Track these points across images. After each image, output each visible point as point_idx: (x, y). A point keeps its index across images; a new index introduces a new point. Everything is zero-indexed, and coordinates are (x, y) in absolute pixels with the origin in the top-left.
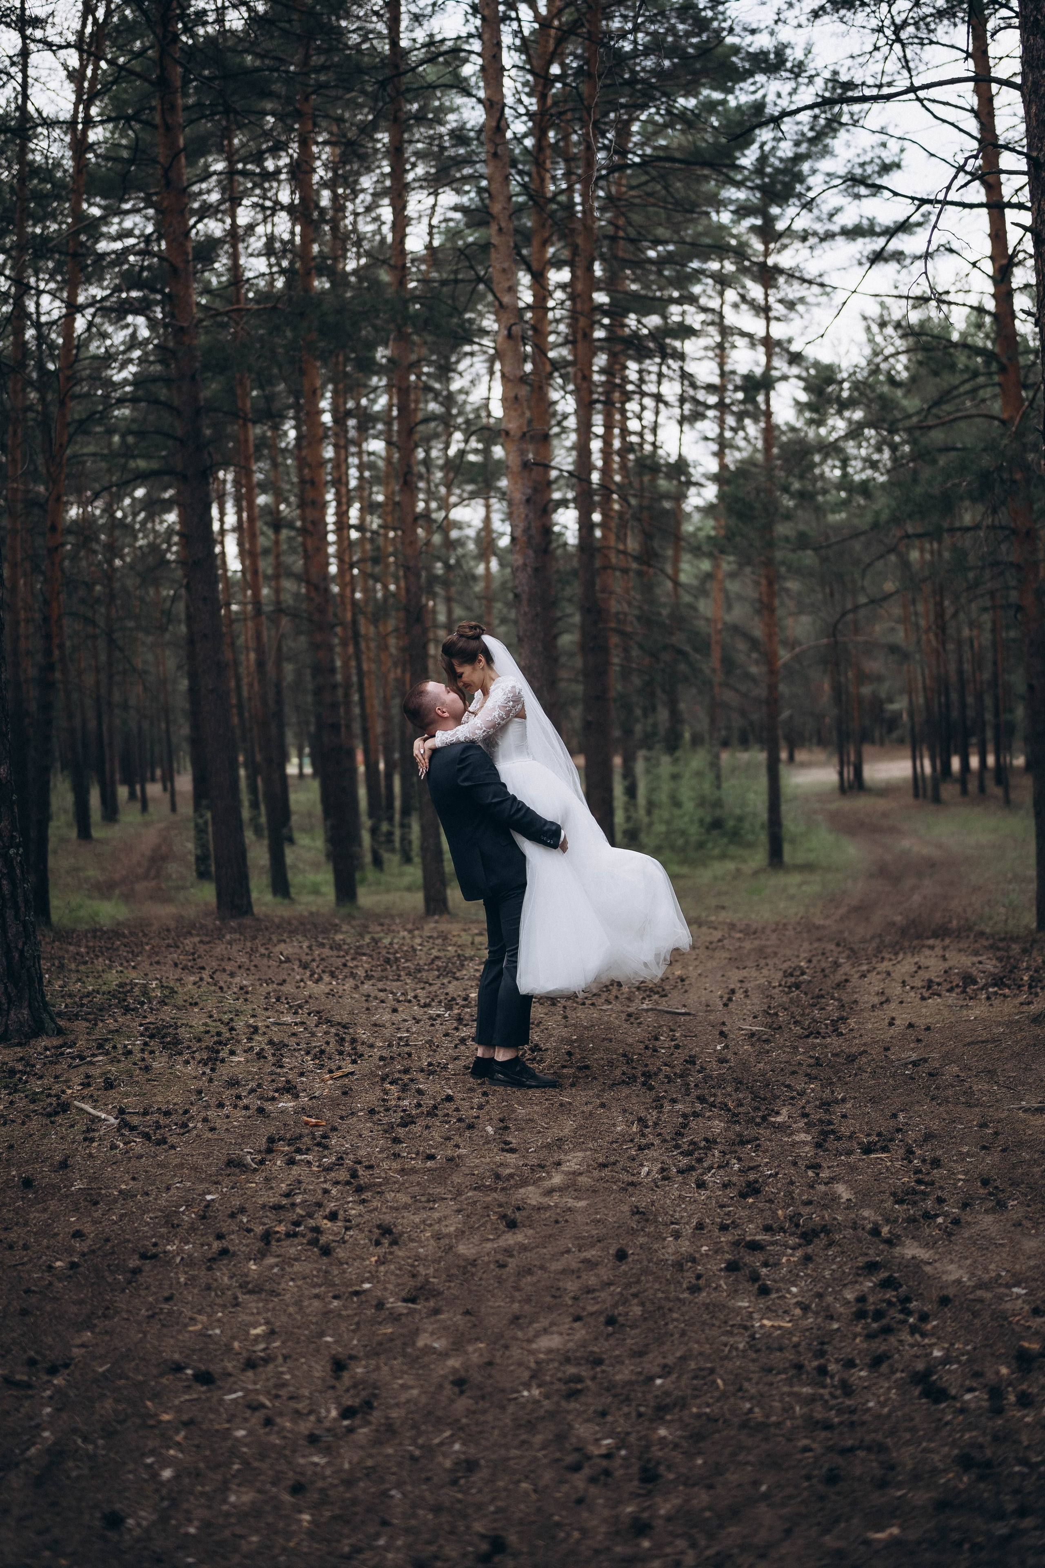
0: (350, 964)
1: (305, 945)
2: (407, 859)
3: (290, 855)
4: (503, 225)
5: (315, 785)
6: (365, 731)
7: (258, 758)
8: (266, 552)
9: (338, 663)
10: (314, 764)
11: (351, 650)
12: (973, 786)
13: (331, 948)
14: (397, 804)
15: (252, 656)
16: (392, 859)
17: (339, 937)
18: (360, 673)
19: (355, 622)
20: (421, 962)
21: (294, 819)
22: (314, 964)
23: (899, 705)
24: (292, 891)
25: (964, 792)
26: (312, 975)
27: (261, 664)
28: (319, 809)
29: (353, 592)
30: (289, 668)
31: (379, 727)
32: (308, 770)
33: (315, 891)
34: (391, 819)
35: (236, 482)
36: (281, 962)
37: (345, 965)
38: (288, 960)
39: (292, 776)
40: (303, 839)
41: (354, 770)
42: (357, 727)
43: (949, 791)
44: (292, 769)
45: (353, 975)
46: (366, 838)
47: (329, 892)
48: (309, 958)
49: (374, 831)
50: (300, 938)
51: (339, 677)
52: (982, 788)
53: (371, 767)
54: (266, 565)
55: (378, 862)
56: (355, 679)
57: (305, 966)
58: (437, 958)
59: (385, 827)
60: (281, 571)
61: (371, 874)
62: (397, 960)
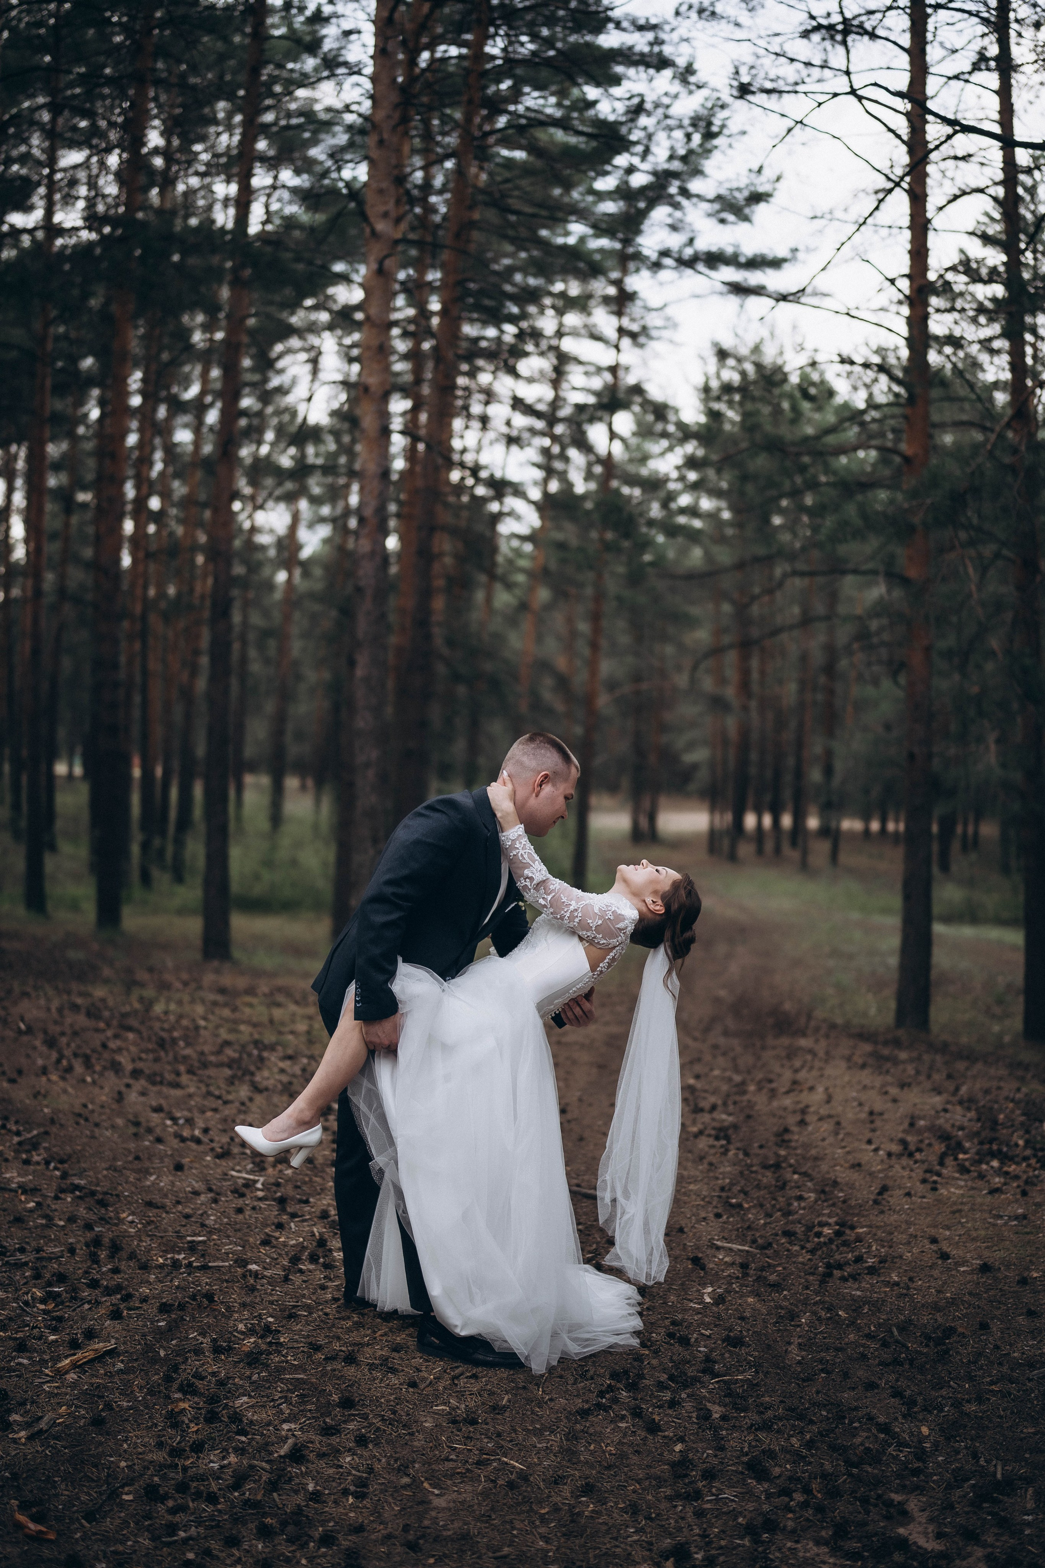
0: (112, 1045)
1: (55, 1004)
2: (179, 877)
3: (50, 863)
4: (386, 136)
5: (84, 789)
6: (145, 736)
7: (25, 753)
8: (54, 536)
9: (123, 659)
10: (85, 765)
11: (137, 646)
12: (769, 846)
13: (89, 1014)
14: (173, 814)
15: (28, 645)
16: (162, 878)
17: (99, 992)
18: (145, 672)
19: (144, 617)
20: (207, 1049)
21: (59, 824)
22: (64, 1040)
23: (699, 755)
24: (50, 906)
25: (760, 851)
26: (59, 1061)
27: (36, 652)
28: (85, 816)
29: (145, 588)
30: (67, 663)
31: (158, 731)
32: (78, 770)
33: (74, 906)
34: (163, 833)
35: (29, 459)
36: (20, 1032)
37: (104, 1046)
38: (30, 1030)
39: (60, 777)
40: (65, 847)
41: (128, 777)
42: (135, 731)
43: (745, 850)
44: (61, 769)
45: (116, 1067)
46: (135, 849)
47: (90, 911)
48: (58, 1029)
49: (145, 846)
50: (51, 992)
51: (122, 675)
52: (778, 850)
53: (148, 773)
54: (52, 548)
55: (146, 879)
56: (138, 679)
57: (51, 1043)
58: (227, 1043)
59: (157, 842)
60: (68, 557)
61: (137, 891)
62: (174, 1041)
